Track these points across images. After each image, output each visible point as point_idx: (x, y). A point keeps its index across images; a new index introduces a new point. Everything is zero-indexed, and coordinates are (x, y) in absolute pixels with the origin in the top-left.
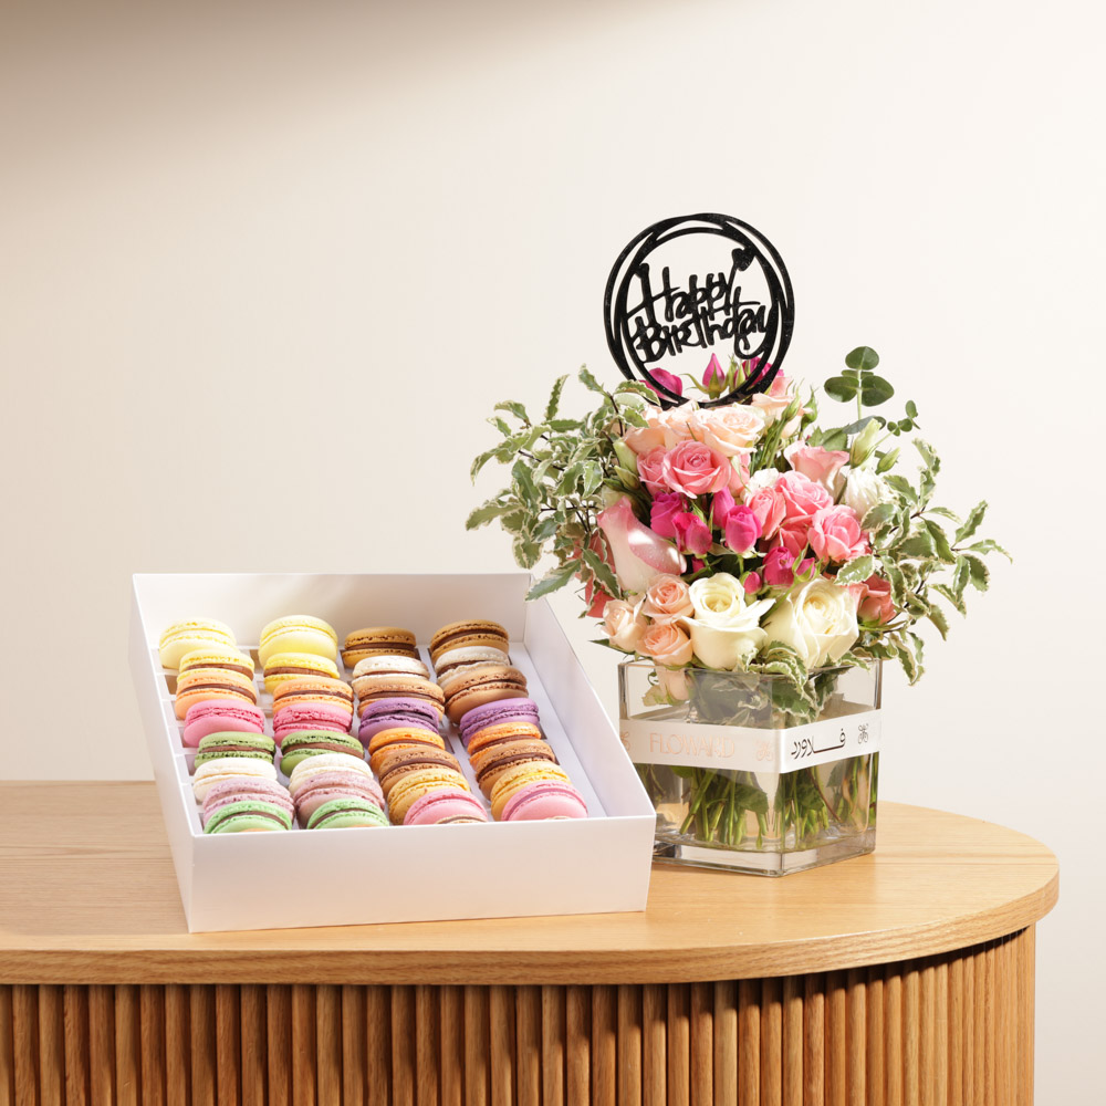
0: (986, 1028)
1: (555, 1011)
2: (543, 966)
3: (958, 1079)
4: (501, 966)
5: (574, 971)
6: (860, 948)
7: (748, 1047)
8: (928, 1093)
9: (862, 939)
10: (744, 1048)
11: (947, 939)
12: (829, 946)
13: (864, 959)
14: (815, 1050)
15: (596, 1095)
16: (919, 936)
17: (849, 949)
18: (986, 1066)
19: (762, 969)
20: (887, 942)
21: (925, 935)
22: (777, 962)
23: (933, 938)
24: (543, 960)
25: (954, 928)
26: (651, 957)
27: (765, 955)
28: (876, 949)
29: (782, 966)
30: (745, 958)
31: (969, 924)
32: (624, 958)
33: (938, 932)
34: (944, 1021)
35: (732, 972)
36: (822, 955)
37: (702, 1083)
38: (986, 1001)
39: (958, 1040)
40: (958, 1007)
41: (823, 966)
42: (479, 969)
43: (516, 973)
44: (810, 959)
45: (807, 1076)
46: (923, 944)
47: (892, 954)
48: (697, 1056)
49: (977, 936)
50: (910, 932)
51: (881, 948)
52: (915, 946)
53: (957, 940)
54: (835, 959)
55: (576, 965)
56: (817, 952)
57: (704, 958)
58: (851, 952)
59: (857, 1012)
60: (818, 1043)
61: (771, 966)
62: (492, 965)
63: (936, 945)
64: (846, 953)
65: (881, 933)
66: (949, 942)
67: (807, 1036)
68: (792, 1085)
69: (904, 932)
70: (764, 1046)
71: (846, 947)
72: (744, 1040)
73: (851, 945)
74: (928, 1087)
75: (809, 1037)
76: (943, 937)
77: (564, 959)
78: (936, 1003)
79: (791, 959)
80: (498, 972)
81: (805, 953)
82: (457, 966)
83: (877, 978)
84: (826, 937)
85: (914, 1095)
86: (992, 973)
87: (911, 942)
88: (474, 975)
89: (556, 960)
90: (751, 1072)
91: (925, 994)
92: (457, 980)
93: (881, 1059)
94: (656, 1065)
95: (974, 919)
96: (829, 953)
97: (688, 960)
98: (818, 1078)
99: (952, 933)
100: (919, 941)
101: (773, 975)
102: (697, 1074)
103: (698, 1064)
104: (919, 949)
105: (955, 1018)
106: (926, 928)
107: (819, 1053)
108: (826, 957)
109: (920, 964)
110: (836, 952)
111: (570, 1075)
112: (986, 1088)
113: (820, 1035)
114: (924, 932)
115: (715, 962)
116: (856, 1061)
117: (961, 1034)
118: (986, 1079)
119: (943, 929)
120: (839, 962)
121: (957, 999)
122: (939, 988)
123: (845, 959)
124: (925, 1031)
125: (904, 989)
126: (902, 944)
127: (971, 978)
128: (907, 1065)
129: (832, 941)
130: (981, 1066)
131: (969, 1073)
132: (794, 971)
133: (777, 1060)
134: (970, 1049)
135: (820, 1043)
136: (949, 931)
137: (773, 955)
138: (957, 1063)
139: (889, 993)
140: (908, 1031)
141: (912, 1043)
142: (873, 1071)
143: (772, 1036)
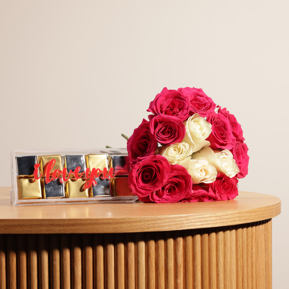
0: (252, 260)
3: (240, 280)
5: (73, 227)
6: (198, 220)
8: (228, 285)
11: (235, 219)
12: (184, 219)
13: (199, 225)
16: (223, 217)
18: (252, 276)
19: (155, 227)
20: (209, 219)
21: (226, 217)
22: (161, 225)
23: (229, 219)
25: (238, 215)
26: (106, 221)
27: (156, 222)
29: (163, 226)
30: (147, 223)
31: (244, 214)
32: (94, 222)
33: (231, 216)
34: (234, 255)
35: (142, 229)
36: (181, 222)
39: (240, 263)
40: (240, 250)
41: (181, 227)
44: (176, 224)
46: (225, 221)
49: (247, 220)
50: (219, 215)
51: (207, 221)
52: (221, 221)
53: (239, 220)
54: (186, 225)
55: (74, 225)
57: (129, 222)
58: (194, 222)
59: (197, 249)
60: (180, 262)
61: (159, 227)
62: (38, 225)
63: (230, 222)
64: (192, 222)
66: (236, 221)
67: (175, 259)
68: (169, 279)
69: (216, 215)
70: (157, 262)
71: (191, 220)
72: (148, 259)
73: (194, 219)
74: (228, 282)
76: (233, 218)
77: (69, 222)
78: (231, 247)
79: (168, 224)
80: (40, 228)
83: (205, 233)
84: (183, 215)
85: (222, 286)
87: (220, 219)
90: (151, 273)
91: (226, 243)
93: (207, 269)
96: (184, 222)
97: (122, 223)
98: (180, 276)
99: (237, 217)
100: (223, 219)
101: (160, 231)
103: (128, 269)
104: (223, 223)
105: (239, 254)
107: (180, 266)
108: (183, 223)
109: (224, 229)
110: (187, 222)
112: (252, 285)
113: (181, 258)
114: (225, 215)
115: (134, 224)
116: (196, 270)
117: (242, 261)
118: (252, 281)
119: (233, 215)
120: (189, 226)
121: (239, 246)
122: (232, 241)
123: (191, 225)
124: (226, 259)
125: (217, 240)
126: (215, 220)
127: (246, 239)
128: (218, 273)
129: (185, 217)
130: (250, 276)
131: (245, 278)
132: (169, 229)
133: (163, 268)
134: (245, 268)
135: (181, 262)
136: (235, 216)
137: (160, 222)
138: (240, 273)
139: (211, 241)
140: (219, 258)
141: (221, 263)
142: (204, 275)
143: (161, 257)
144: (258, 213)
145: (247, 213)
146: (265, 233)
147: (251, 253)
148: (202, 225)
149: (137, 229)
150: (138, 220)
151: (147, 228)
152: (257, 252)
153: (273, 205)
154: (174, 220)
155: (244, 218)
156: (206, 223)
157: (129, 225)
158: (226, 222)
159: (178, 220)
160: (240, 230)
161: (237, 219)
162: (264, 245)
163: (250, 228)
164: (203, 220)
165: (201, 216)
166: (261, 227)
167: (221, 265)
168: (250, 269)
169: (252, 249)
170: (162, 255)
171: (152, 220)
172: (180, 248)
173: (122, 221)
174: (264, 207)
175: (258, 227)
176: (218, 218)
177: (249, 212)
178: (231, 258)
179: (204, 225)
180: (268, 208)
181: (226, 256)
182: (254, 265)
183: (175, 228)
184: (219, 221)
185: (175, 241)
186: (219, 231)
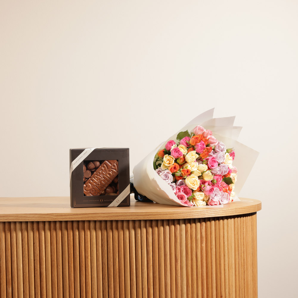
0: (243, 236)
1: (144, 226)
2: (141, 215)
3: (237, 246)
4: (132, 216)
5: (148, 216)
6: (213, 213)
7: (188, 235)
11: (233, 212)
12: (206, 212)
14: (203, 236)
16: (226, 211)
17: (211, 213)
18: (244, 244)
20: (219, 212)
21: (228, 211)
23: (230, 212)
25: (235, 210)
27: (191, 213)
29: (195, 216)
30: (186, 214)
31: (238, 210)
33: (231, 211)
34: (233, 232)
35: (183, 217)
36: (204, 214)
37: (177, 243)
39: (237, 237)
40: (236, 229)
41: (204, 216)
42: (126, 216)
43: (135, 217)
46: (228, 213)
47: (220, 215)
48: (176, 237)
51: (218, 213)
53: (235, 213)
55: (148, 215)
57: (177, 214)
59: (212, 228)
62: (130, 215)
63: (230, 214)
64: (210, 214)
66: (234, 213)
67: (201, 233)
69: (223, 210)
70: (191, 235)
72: (187, 233)
77: (146, 214)
78: (231, 228)
79: (197, 214)
80: (131, 217)
81: (200, 213)
82: (122, 216)
83: (217, 220)
86: (245, 223)
87: (225, 212)
88: (125, 218)
89: (144, 214)
90: (189, 241)
91: (228, 225)
92: (122, 219)
93: (218, 239)
94: (167, 239)
97: (173, 214)
98: (204, 243)
99: (234, 211)
101: (193, 218)
102: (176, 241)
103: (176, 239)
105: (236, 232)
107: (204, 237)
109: (227, 218)
111: (148, 241)
112: (244, 250)
113: (204, 233)
115: (180, 214)
116: (212, 239)
118: (244, 247)
120: (208, 216)
121: (236, 227)
122: (232, 224)
124: (229, 234)
125: (223, 224)
127: (240, 223)
128: (224, 241)
129: (206, 211)
130: (243, 244)
131: (240, 245)
133: (194, 238)
134: (240, 239)
138: (237, 242)
139: (220, 225)
140: (224, 234)
142: (217, 242)
143: (193, 233)
146: (252, 221)
148: (215, 215)
150: (182, 212)
151: (186, 217)
152: (247, 231)
153: (255, 205)
155: (238, 212)
156: (217, 214)
157: (177, 215)
159: (202, 212)
160: (236, 219)
161: (234, 212)
162: (250, 228)
163: (242, 218)
164: (216, 212)
165: (214, 211)
166: (249, 218)
167: (225, 237)
168: (242, 240)
169: (243, 229)
170: (194, 231)
171: (189, 212)
172: (203, 228)
173: (173, 213)
174: (250, 206)
175: (247, 217)
176: (224, 212)
177: (241, 209)
178: (231, 234)
180: (252, 207)
181: (229, 232)
182: (245, 238)
183: (201, 217)
184: (224, 213)
185: (201, 224)
186: (225, 219)
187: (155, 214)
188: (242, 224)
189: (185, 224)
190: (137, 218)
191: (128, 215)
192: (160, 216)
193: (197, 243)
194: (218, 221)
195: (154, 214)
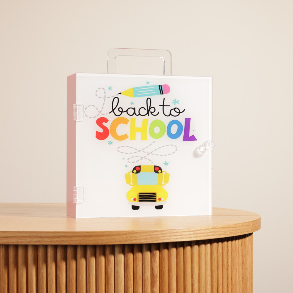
0: (227, 272)
1: (52, 256)
2: (46, 237)
4: (30, 237)
5: (58, 239)
6: (172, 234)
7: (128, 272)
9: (173, 231)
10: (127, 272)
11: (208, 234)
12: (159, 233)
13: (174, 239)
14: (155, 275)
15: (68, 289)
16: (197, 232)
17: (168, 235)
18: (227, 287)
19: (132, 240)
20: (183, 233)
21: (199, 232)
22: (138, 238)
23: (203, 233)
24: (46, 235)
25: (212, 230)
26: (88, 234)
27: (133, 235)
28: (178, 235)
29: (141, 240)
30: (125, 236)
31: (218, 230)
32: (77, 234)
33: (205, 231)
34: (209, 267)
35: (120, 241)
36: (156, 236)
37: (109, 285)
38: (228, 262)
39: (215, 275)
40: (215, 262)
41: (157, 241)
42: (21, 238)
43: (36, 240)
44: (151, 238)
45: (152, 285)
46: (198, 235)
47: (186, 238)
48: (107, 275)
49: (221, 235)
50: (193, 230)
51: (181, 235)
52: (195, 235)
53: (213, 235)
54: (162, 238)
55: (59, 237)
56: (154, 235)
57: (109, 235)
58: (168, 236)
59: (172, 261)
60: (156, 272)
61: (136, 240)
62: (27, 237)
63: (204, 236)
64: (167, 236)
65: (181, 229)
66: (209, 235)
68: (146, 287)
69: (190, 230)
70: (135, 272)
71: (166, 234)
72: (127, 269)
73: (168, 233)
75: (153, 269)
76: (207, 233)
77: (54, 235)
78: (205, 260)
79: (144, 237)
80: (29, 240)
81: (150, 235)
82: (13, 237)
83: (180, 247)
84: (158, 230)
86: (230, 252)
87: (194, 234)
88: (20, 241)
89: (51, 235)
90: (129, 282)
91: (201, 256)
92: (13, 242)
93: (182, 279)
94: (91, 278)
95: (220, 228)
96: (159, 236)
97: (102, 236)
98: (157, 285)
99: (211, 232)
100: (197, 234)
101: (137, 243)
102: (107, 282)
103: (108, 277)
104: (197, 237)
105: (214, 267)
106: (199, 229)
107: (157, 276)
108: (158, 237)
109: (199, 243)
110: (162, 236)
111: (58, 281)
113: (157, 268)
114: (199, 230)
115: (113, 237)
116: (172, 279)
117: (216, 273)
119: (207, 230)
120: (164, 240)
121: (214, 259)
122: (207, 254)
123: (166, 239)
124: (201, 271)
125: (192, 253)
126: (189, 234)
127: (221, 252)
128: (193, 283)
130: (225, 286)
131: (220, 288)
132: (145, 242)
133: (140, 278)
134: (220, 279)
135: (158, 272)
136: (209, 231)
137: (136, 235)
138: (215, 284)
139: (186, 254)
140: (193, 270)
141: (195, 274)
142: (179, 284)
143: (138, 268)
144: (232, 229)
145: (221, 229)
146: (243, 248)
147: (227, 266)
148: (176, 239)
149: (116, 242)
151: (125, 241)
152: (233, 265)
153: (249, 222)
154: (150, 233)
158: (200, 237)
160: (215, 244)
166: (238, 242)
167: (195, 275)
168: (225, 280)
170: (139, 266)
172: (156, 259)
174: (239, 224)
175: (234, 241)
176: (193, 233)
177: (223, 228)
178: (205, 270)
179: (179, 239)
180: (243, 225)
181: (201, 268)
182: (230, 276)
183: (151, 241)
185: (152, 253)
186: (194, 245)
187: (70, 235)
188: (225, 254)
189: (124, 253)
190: (39, 241)
191: (24, 237)
192: (78, 238)
193: (145, 285)
194: (182, 248)
195: (68, 235)
